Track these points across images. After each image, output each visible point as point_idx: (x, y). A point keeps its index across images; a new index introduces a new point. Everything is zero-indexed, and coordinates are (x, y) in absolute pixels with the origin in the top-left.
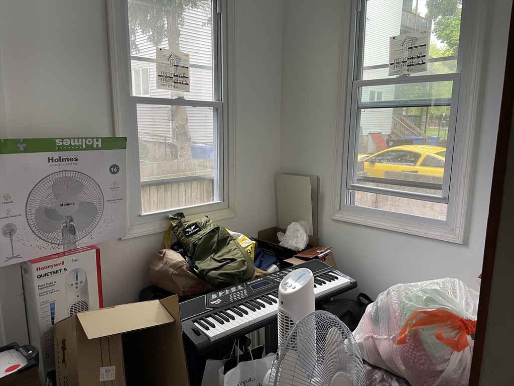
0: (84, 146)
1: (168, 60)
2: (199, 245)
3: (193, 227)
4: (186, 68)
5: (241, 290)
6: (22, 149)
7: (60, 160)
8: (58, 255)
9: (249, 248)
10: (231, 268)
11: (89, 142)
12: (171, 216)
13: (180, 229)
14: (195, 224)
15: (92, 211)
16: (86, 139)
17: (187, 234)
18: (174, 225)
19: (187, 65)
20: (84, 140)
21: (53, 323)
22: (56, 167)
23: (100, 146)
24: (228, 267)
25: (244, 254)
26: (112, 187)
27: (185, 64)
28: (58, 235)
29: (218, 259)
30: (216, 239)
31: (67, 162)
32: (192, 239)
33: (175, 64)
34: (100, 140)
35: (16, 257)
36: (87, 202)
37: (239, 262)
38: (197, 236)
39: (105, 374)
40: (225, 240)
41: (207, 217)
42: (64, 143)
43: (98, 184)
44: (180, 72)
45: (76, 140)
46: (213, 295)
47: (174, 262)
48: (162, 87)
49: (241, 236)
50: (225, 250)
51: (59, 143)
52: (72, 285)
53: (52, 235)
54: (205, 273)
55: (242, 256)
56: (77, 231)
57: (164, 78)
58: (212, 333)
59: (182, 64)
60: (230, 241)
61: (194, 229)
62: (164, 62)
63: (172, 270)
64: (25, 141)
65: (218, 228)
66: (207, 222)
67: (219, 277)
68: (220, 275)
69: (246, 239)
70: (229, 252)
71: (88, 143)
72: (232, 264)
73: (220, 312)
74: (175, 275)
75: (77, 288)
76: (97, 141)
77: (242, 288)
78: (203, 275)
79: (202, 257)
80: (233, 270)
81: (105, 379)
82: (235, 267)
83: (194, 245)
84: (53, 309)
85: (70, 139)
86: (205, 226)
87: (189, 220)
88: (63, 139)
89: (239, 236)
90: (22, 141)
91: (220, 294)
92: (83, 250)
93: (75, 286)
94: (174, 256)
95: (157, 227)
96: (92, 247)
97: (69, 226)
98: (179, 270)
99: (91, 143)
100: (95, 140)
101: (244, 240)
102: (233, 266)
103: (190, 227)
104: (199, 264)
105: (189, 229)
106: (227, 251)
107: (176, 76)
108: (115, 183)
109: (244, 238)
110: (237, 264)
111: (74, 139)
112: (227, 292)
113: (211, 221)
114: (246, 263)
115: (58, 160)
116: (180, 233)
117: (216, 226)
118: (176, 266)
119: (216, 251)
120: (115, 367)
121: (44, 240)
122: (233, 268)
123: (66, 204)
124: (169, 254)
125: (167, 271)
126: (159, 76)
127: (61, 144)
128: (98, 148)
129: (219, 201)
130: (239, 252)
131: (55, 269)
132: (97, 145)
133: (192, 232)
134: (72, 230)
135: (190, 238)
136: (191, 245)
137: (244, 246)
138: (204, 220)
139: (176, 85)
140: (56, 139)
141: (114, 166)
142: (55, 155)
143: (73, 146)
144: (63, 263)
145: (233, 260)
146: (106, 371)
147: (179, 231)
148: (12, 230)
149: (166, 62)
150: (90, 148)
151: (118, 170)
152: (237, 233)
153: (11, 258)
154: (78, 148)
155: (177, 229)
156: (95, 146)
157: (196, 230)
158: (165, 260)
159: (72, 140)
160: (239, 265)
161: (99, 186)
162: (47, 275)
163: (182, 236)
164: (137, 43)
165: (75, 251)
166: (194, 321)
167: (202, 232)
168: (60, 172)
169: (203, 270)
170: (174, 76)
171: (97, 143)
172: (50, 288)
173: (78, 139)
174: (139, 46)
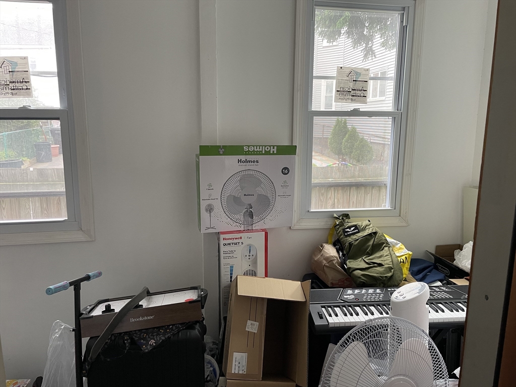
0: (263, 152)
1: (348, 76)
2: (354, 245)
3: (352, 229)
4: (365, 81)
5: (378, 293)
6: (221, 153)
7: (246, 161)
8: (240, 232)
9: (403, 257)
10: (375, 272)
11: (268, 148)
12: (335, 215)
13: (341, 228)
14: (355, 226)
15: (266, 203)
16: (265, 146)
17: (346, 234)
18: (337, 223)
19: (366, 79)
20: (264, 147)
21: (231, 281)
22: (243, 167)
23: (275, 152)
24: (373, 271)
25: (394, 262)
26: (283, 185)
27: (364, 78)
28: (241, 217)
29: (367, 261)
30: (371, 243)
31: (251, 164)
32: (350, 239)
33: (354, 79)
34: (275, 147)
35: (212, 228)
36: (263, 195)
37: (386, 268)
38: (354, 237)
39: (250, 326)
40: (380, 246)
41: (369, 221)
42: (250, 149)
43: (272, 182)
44: (359, 86)
45: (258, 147)
46: (349, 291)
47: (328, 255)
48: (340, 100)
49: (399, 245)
50: (377, 255)
51: (246, 149)
52: (246, 256)
53: (237, 216)
54: (351, 271)
55: (391, 263)
56: (254, 216)
57: (343, 93)
58: (332, 320)
59: (361, 78)
60: (384, 247)
61: (354, 230)
62: (343, 79)
63: (325, 262)
64: (224, 147)
65: (375, 233)
66: (367, 226)
67: (362, 277)
68: (363, 275)
69: (403, 249)
70: (380, 257)
71: (266, 149)
72: (379, 269)
73: (349, 306)
74: (326, 266)
75: (249, 259)
76: (274, 148)
77: (380, 292)
78: (349, 271)
79: (355, 257)
80: (377, 274)
81: (250, 330)
82: (380, 272)
83: (351, 244)
84: (232, 270)
85: (254, 146)
86: (364, 229)
87: (353, 222)
88: (249, 146)
89: (397, 244)
90: (221, 147)
91: (357, 291)
92: (257, 231)
93: (248, 257)
94: (330, 251)
95: (322, 224)
96: (263, 230)
97: (249, 211)
98: (330, 263)
99: (269, 150)
100: (272, 147)
101: (400, 248)
102: (378, 270)
103: (350, 228)
104: (350, 262)
105: (348, 230)
106: (378, 255)
107: (354, 90)
108: (285, 182)
109: (401, 246)
110: (383, 269)
111: (257, 146)
112: (364, 291)
113: (371, 226)
114: (392, 270)
115: (244, 162)
116: (340, 231)
117: (374, 231)
118: (330, 260)
119: (369, 254)
120: (258, 323)
121: (231, 219)
122: (378, 272)
123: (248, 195)
124: (326, 248)
125: (321, 262)
126: (337, 91)
127: (247, 150)
128: (273, 154)
129: (390, 208)
130: (389, 259)
131: (235, 241)
132: (273, 151)
133: (351, 233)
134: (251, 215)
135: (348, 238)
136: (347, 244)
137: (398, 255)
138: (365, 223)
139: (354, 98)
140: (244, 146)
141: (285, 168)
142: (243, 158)
143: (256, 151)
144: (241, 238)
145: (380, 265)
146: (251, 324)
147: (339, 230)
148: (211, 209)
149: (345, 79)
150: (268, 153)
151: (289, 171)
152: (395, 241)
153: (209, 228)
154: (260, 153)
155: (339, 228)
156: (272, 152)
157: (355, 231)
158: (322, 253)
159: (255, 147)
160: (384, 271)
161: (273, 184)
162: (229, 244)
163: (341, 235)
164: (374, 49)
165: (252, 231)
166: (322, 307)
167: (360, 235)
168: (245, 170)
169: (350, 268)
170: (353, 90)
171: (274, 150)
172: (231, 255)
173: (260, 146)
174: (376, 51)
